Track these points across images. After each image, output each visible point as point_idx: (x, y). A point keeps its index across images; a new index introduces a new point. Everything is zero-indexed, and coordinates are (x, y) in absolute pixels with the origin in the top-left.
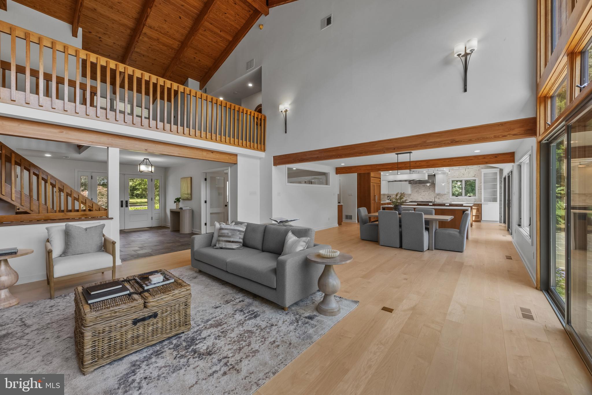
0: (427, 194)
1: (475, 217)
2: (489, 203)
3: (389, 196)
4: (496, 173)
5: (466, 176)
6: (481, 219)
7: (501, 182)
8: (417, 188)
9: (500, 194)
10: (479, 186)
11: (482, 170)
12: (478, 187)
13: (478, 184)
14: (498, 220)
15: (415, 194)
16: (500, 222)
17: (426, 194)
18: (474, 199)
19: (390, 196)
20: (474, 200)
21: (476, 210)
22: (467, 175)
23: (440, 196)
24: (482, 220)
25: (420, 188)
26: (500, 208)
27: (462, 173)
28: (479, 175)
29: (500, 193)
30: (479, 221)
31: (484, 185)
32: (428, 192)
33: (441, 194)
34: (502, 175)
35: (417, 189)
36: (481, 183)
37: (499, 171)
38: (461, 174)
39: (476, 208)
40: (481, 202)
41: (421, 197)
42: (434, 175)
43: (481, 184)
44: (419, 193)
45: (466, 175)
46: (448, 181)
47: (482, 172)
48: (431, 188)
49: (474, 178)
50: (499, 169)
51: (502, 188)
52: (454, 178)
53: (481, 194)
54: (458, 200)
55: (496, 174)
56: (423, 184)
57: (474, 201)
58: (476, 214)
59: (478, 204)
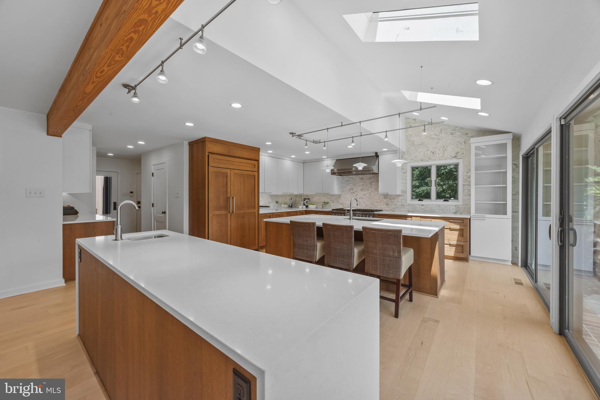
0: (368, 195)
1: (456, 249)
2: (487, 216)
3: (307, 199)
4: (505, 145)
5: (438, 156)
6: (470, 254)
7: (515, 167)
8: (350, 183)
9: (515, 194)
10: (465, 178)
11: (473, 140)
12: (464, 180)
13: (463, 172)
14: (508, 256)
15: (347, 195)
16: (514, 263)
18: (455, 206)
19: (309, 199)
20: (454, 208)
21: (458, 232)
22: (441, 155)
23: (390, 199)
24: (472, 254)
26: (514, 229)
27: (431, 149)
28: (465, 153)
29: (513, 194)
30: (465, 259)
31: (476, 174)
33: (391, 196)
34: (519, 150)
36: (470, 170)
37: (511, 140)
38: (429, 152)
39: (457, 227)
40: (469, 213)
42: (377, 156)
43: (468, 174)
45: (439, 154)
46: (403, 169)
47: (472, 145)
49: (455, 161)
50: (510, 136)
51: (519, 182)
52: (417, 161)
53: (470, 195)
54: (423, 207)
55: (503, 147)
56: (360, 176)
57: (454, 211)
58: (458, 241)
59: (463, 219)
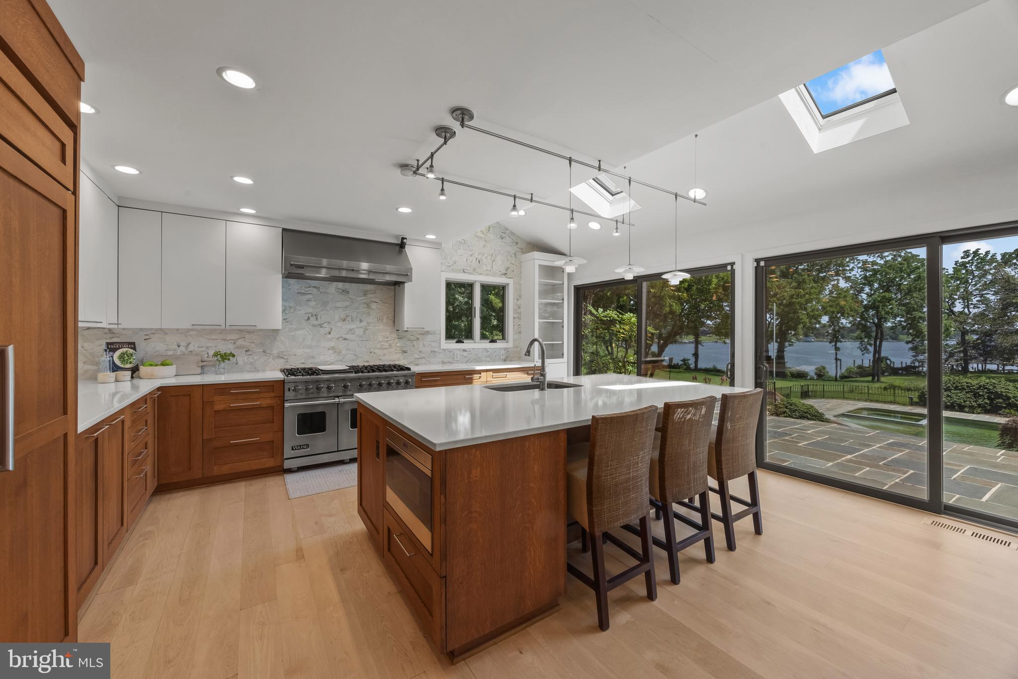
5: (485, 268)
8: (308, 300)
10: (515, 307)
12: (515, 311)
13: (513, 298)
15: (299, 333)
17: (351, 331)
20: (503, 352)
22: (488, 268)
25: (325, 304)
27: (476, 255)
28: (515, 271)
32: (364, 324)
35: (312, 303)
38: (474, 260)
41: (332, 344)
42: (402, 245)
43: (519, 302)
44: (321, 326)
45: (486, 265)
48: (374, 306)
49: (502, 280)
52: (454, 271)
53: (520, 333)
54: (464, 353)
56: (340, 285)
